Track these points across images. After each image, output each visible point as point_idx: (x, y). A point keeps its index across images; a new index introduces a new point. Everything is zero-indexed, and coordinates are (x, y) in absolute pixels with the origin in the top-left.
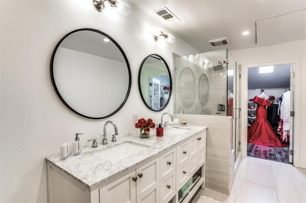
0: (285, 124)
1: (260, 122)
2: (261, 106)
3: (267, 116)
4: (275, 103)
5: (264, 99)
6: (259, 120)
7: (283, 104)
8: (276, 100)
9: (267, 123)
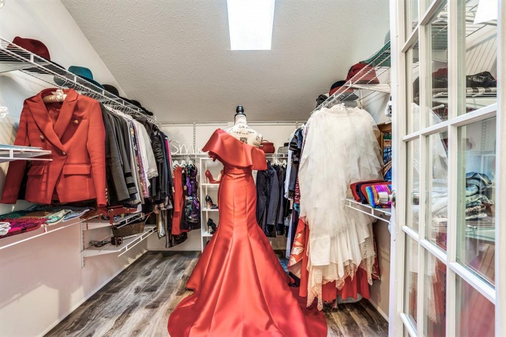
0: (315, 242)
1: (231, 236)
2: (236, 171)
3: (254, 208)
4: (276, 162)
5: (244, 140)
6: (228, 229)
7: (307, 160)
8: (276, 152)
9: (255, 238)
